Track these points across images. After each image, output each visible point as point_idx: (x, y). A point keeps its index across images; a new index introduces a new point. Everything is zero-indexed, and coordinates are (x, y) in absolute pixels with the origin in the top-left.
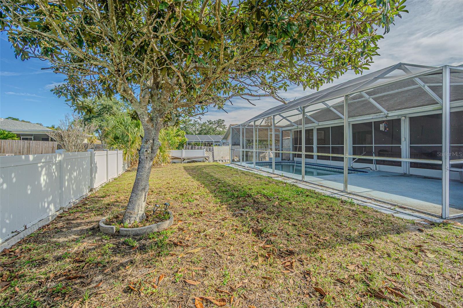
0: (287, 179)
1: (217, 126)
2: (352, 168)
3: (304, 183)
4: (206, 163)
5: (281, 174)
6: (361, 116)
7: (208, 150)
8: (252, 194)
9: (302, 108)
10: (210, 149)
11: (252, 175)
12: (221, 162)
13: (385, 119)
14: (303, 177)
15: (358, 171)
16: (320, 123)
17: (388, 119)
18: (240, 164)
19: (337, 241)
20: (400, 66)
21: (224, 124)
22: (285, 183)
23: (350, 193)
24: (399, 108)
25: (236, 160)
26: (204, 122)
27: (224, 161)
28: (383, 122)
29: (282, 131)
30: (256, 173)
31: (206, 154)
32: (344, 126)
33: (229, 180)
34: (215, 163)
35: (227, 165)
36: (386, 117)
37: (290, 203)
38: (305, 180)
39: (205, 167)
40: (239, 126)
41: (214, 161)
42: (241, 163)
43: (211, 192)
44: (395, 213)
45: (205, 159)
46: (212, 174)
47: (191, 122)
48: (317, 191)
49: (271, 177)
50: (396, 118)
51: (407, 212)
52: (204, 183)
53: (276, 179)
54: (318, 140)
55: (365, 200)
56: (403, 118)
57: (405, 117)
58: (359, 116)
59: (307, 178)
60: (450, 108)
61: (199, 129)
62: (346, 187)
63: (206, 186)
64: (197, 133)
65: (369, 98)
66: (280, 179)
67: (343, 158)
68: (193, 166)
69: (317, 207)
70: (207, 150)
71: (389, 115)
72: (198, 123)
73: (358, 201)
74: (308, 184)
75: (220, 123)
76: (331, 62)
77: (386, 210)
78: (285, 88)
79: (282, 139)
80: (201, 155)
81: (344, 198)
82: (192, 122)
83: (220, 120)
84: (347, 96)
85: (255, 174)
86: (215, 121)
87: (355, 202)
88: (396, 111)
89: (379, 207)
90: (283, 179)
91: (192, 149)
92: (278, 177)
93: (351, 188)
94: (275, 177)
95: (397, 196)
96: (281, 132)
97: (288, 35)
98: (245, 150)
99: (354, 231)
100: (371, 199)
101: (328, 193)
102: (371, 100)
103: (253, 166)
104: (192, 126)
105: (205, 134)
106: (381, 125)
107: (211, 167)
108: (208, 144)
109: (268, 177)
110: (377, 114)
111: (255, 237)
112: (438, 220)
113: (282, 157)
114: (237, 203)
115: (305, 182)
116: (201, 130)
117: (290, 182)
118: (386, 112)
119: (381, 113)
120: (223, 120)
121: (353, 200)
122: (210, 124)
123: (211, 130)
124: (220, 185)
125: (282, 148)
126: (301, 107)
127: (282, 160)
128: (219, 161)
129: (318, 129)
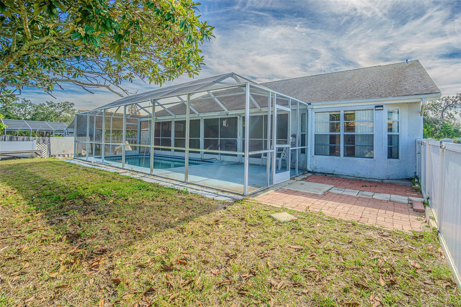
0: (136, 173)
1: (63, 111)
2: (201, 158)
3: (152, 177)
4: (37, 159)
5: (131, 169)
6: (210, 112)
7: (41, 142)
8: (86, 194)
9: (153, 101)
10: (44, 141)
11: (95, 173)
12: (61, 157)
13: (226, 117)
14: (152, 171)
15: (206, 162)
16: (177, 116)
17: (229, 116)
18: (85, 159)
19: (156, 230)
20: (232, 75)
21: (73, 108)
22: (131, 178)
23: (189, 183)
24: (236, 108)
25: (83, 154)
26: (42, 103)
27: (66, 156)
28: (224, 119)
29: (141, 122)
30: (102, 169)
31: (36, 148)
32: (186, 121)
33: (61, 181)
34: (51, 159)
35: (67, 161)
36: (227, 115)
37: (126, 200)
38: (153, 174)
39: (31, 165)
40: (87, 113)
41: (50, 156)
42: (87, 158)
43: (26, 199)
44: (216, 196)
45: (34, 154)
46: (40, 174)
47: (18, 102)
48: (161, 183)
49: (118, 173)
50: (234, 116)
51: (226, 194)
52: (17, 188)
53: (122, 174)
54: (176, 132)
55: (199, 188)
56: (239, 117)
57: (240, 116)
58: (208, 112)
59: (156, 171)
60: (250, 113)
61: (32, 113)
62: (187, 177)
63: (20, 190)
64: (29, 117)
65: (214, 98)
66: (128, 174)
67: (185, 151)
68: (9, 165)
69: (153, 200)
70: (38, 142)
71: (229, 114)
72: (31, 104)
73: (192, 190)
74: (155, 178)
75: (67, 106)
76: (170, 62)
77: (211, 195)
78: (130, 79)
79: (140, 131)
80: (29, 149)
81: (181, 189)
82: (20, 102)
83: (68, 103)
84: (189, 94)
85: (100, 170)
86: (59, 104)
87: (190, 190)
88: (234, 111)
89: (207, 193)
90: (132, 174)
91: (11, 139)
92: (127, 172)
93: (192, 178)
94: (122, 173)
95: (224, 181)
96: (139, 123)
97: (109, 30)
98: (94, 142)
99: (175, 218)
100: (203, 187)
101: (170, 185)
102: (216, 99)
103: (101, 161)
104: (19, 107)
105: (43, 120)
106: (224, 121)
107: (41, 164)
108: (47, 133)
109: (115, 173)
110: (221, 112)
111: (67, 243)
112: (240, 197)
113: (140, 150)
114: (61, 207)
115: (154, 175)
116: (36, 114)
117: (138, 176)
118: (227, 111)
119: (224, 112)
120: (72, 104)
121: (188, 189)
122: (52, 106)
123: (52, 115)
124: (45, 187)
125: (140, 140)
126: (151, 100)
127: (140, 152)
128: (59, 155)
129: (176, 122)
